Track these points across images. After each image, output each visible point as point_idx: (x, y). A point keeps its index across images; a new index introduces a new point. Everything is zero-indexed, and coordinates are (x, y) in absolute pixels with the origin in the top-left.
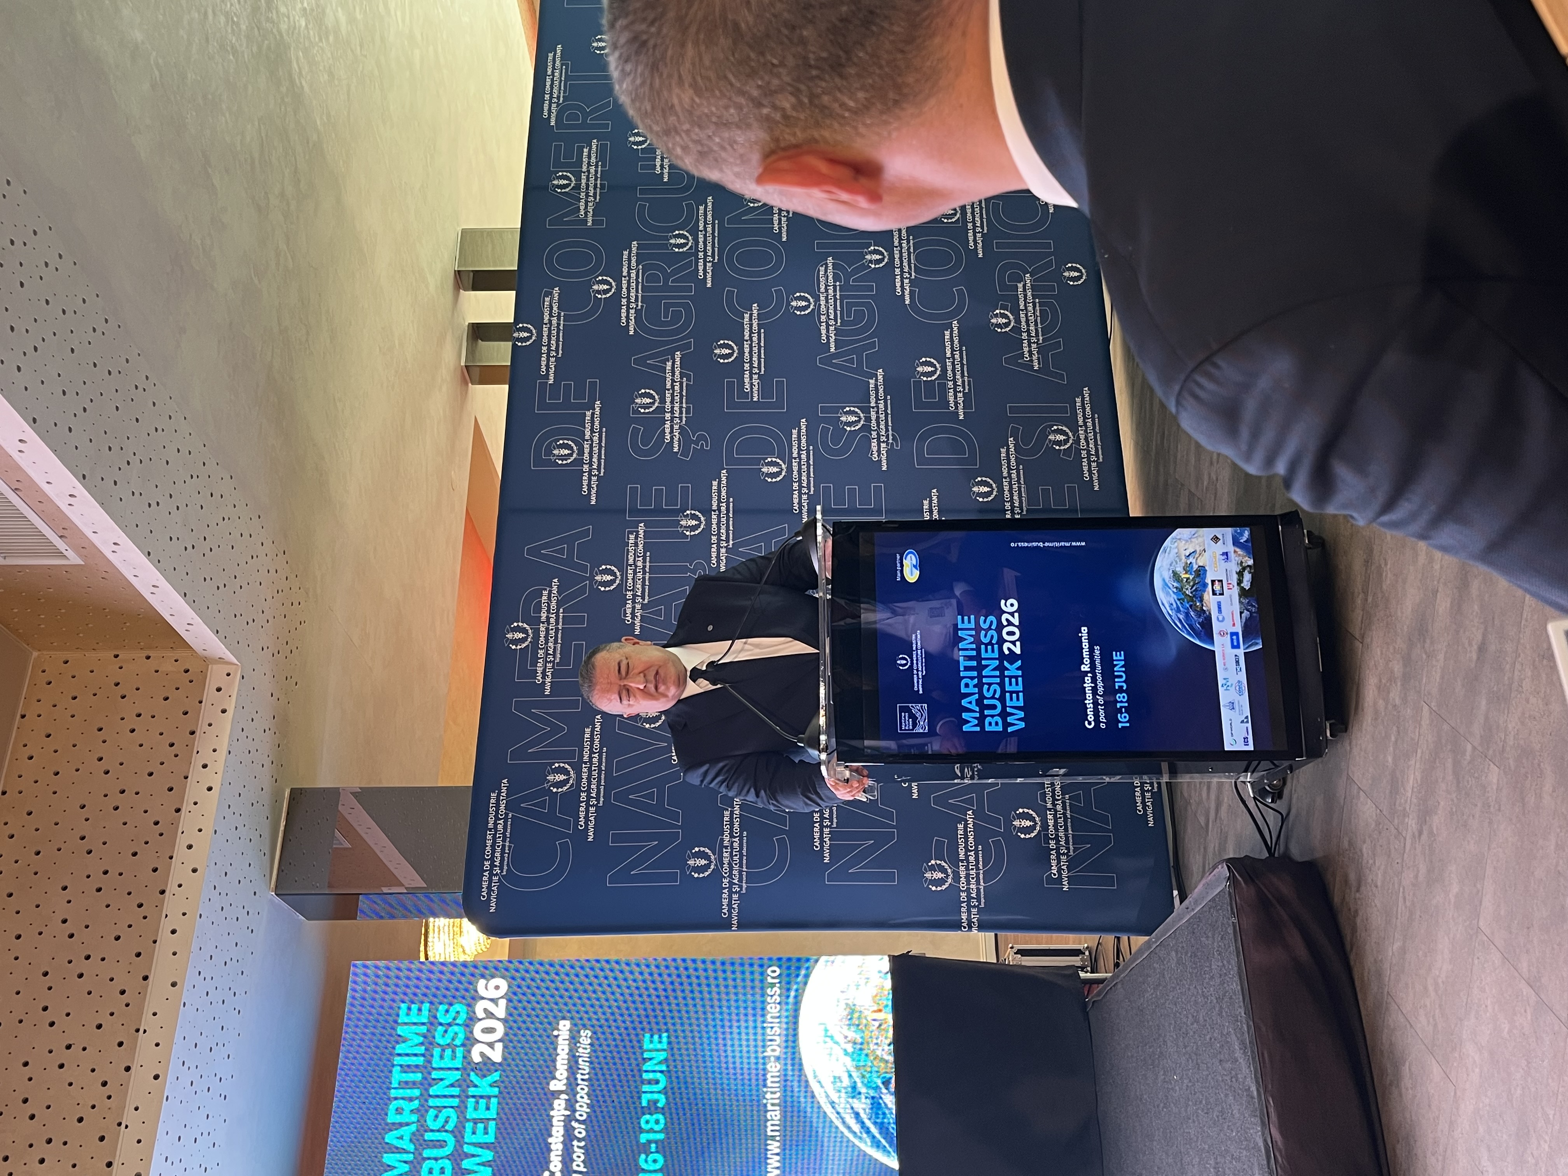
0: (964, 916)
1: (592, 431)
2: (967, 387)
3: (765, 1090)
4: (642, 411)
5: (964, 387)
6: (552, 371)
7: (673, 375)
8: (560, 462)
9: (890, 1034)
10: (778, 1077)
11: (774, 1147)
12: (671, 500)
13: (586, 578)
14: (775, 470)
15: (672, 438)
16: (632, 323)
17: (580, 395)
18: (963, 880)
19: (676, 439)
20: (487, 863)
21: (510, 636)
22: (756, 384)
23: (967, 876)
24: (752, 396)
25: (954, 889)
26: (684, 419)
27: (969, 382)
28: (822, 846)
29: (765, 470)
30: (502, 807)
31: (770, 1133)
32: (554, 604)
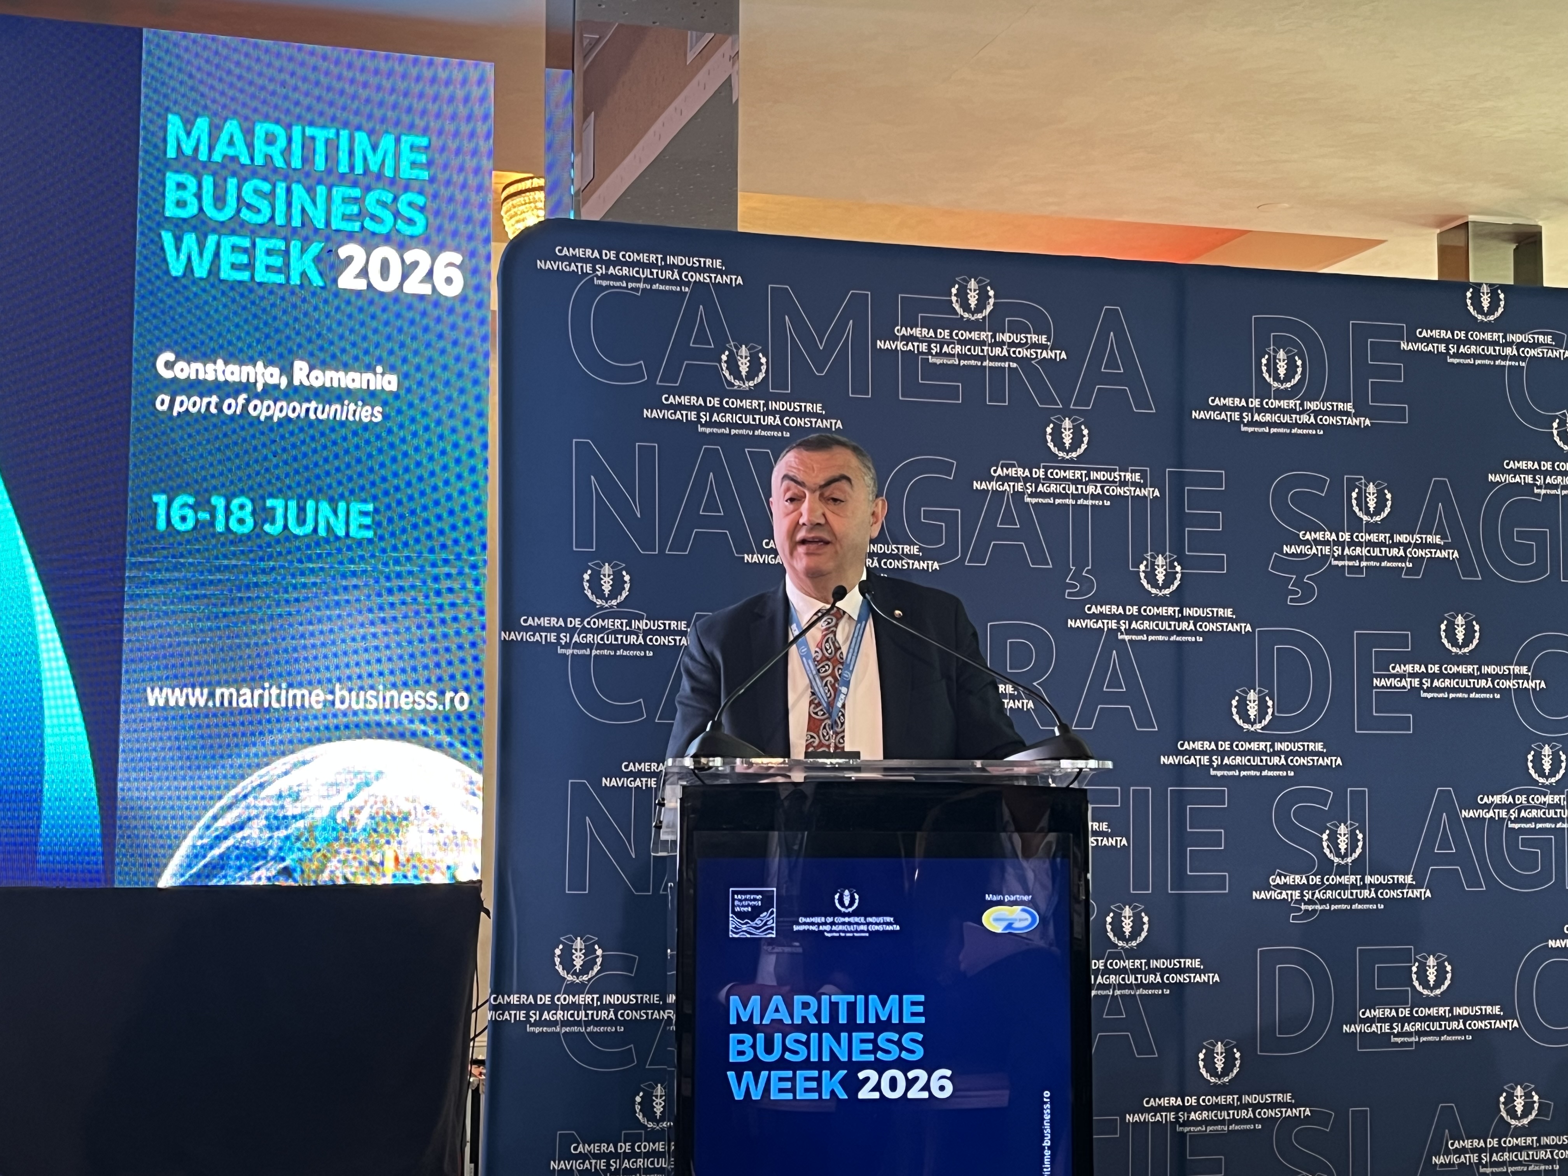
0: (514, 999)
1: (1317, 413)
2: (1399, 1040)
3: (284, 685)
4: (1354, 495)
5: (1399, 1035)
6: (1421, 346)
7: (1416, 546)
8: (1264, 361)
9: (362, 881)
10: (303, 706)
11: (198, 697)
12: (1198, 542)
13: (1066, 404)
14: (1253, 712)
15: (1306, 542)
16: (1510, 479)
17: (1380, 392)
18: (571, 999)
19: (1303, 549)
20: (612, 255)
21: (973, 284)
22: (1404, 683)
23: (575, 1007)
24: (1381, 677)
25: (555, 985)
26: (1340, 563)
27: (1410, 1044)
28: (629, 775)
29: (1252, 695)
30: (698, 277)
31: (218, 692)
32: (1025, 353)
